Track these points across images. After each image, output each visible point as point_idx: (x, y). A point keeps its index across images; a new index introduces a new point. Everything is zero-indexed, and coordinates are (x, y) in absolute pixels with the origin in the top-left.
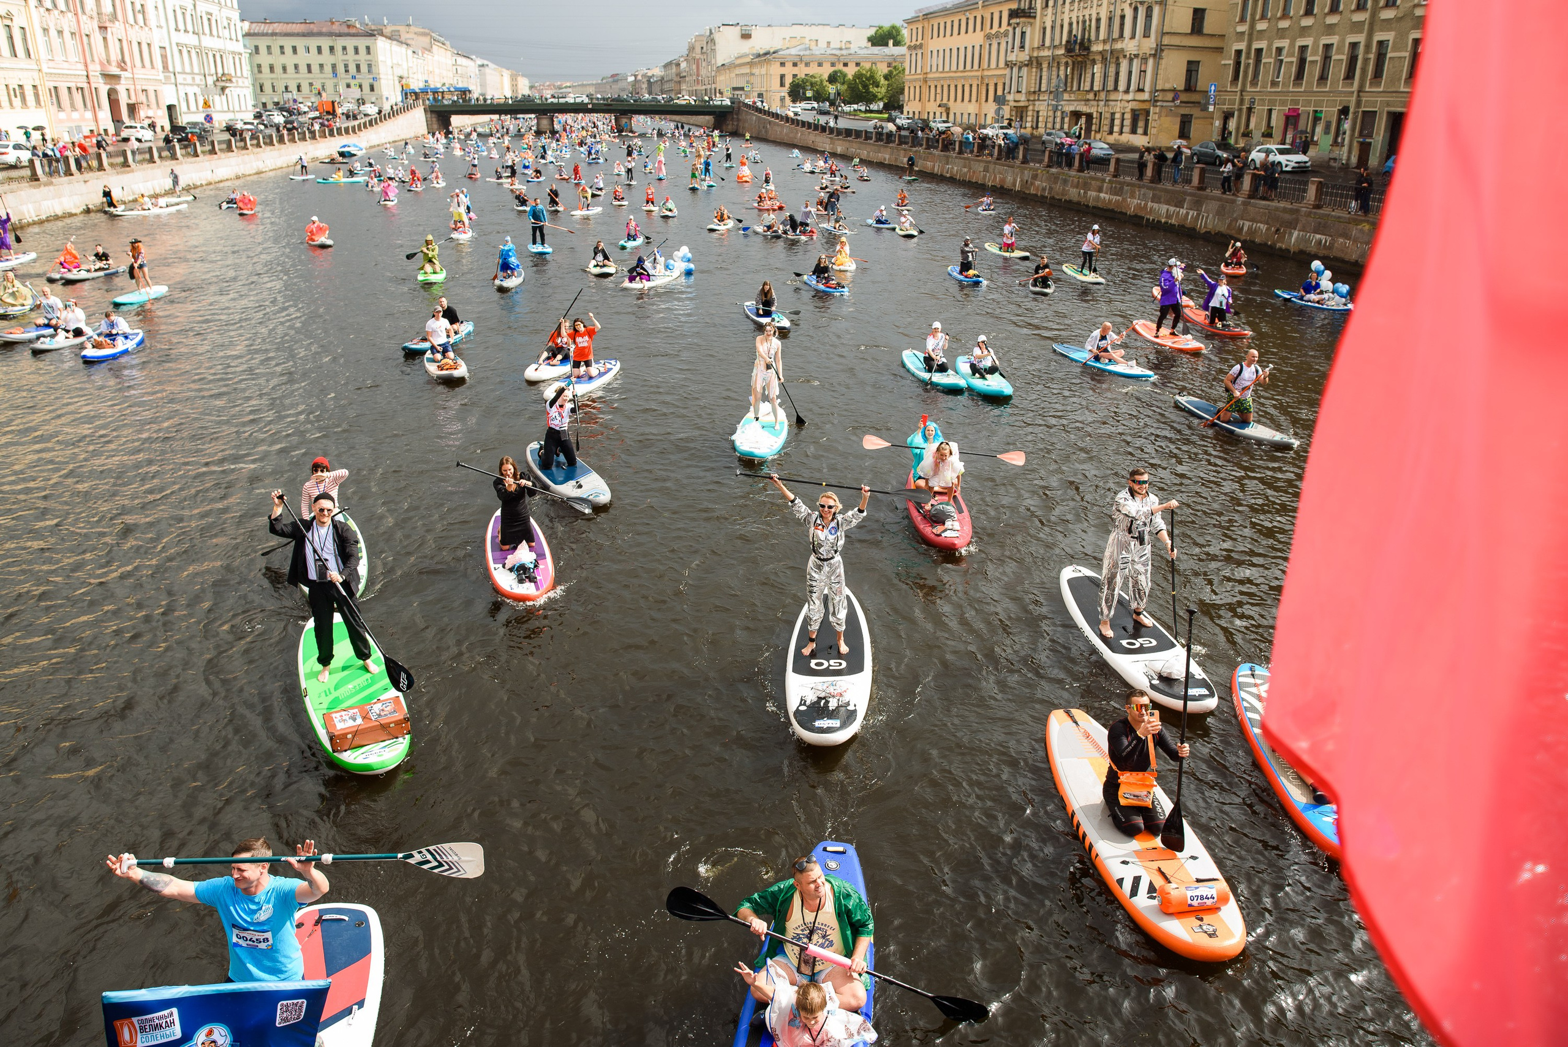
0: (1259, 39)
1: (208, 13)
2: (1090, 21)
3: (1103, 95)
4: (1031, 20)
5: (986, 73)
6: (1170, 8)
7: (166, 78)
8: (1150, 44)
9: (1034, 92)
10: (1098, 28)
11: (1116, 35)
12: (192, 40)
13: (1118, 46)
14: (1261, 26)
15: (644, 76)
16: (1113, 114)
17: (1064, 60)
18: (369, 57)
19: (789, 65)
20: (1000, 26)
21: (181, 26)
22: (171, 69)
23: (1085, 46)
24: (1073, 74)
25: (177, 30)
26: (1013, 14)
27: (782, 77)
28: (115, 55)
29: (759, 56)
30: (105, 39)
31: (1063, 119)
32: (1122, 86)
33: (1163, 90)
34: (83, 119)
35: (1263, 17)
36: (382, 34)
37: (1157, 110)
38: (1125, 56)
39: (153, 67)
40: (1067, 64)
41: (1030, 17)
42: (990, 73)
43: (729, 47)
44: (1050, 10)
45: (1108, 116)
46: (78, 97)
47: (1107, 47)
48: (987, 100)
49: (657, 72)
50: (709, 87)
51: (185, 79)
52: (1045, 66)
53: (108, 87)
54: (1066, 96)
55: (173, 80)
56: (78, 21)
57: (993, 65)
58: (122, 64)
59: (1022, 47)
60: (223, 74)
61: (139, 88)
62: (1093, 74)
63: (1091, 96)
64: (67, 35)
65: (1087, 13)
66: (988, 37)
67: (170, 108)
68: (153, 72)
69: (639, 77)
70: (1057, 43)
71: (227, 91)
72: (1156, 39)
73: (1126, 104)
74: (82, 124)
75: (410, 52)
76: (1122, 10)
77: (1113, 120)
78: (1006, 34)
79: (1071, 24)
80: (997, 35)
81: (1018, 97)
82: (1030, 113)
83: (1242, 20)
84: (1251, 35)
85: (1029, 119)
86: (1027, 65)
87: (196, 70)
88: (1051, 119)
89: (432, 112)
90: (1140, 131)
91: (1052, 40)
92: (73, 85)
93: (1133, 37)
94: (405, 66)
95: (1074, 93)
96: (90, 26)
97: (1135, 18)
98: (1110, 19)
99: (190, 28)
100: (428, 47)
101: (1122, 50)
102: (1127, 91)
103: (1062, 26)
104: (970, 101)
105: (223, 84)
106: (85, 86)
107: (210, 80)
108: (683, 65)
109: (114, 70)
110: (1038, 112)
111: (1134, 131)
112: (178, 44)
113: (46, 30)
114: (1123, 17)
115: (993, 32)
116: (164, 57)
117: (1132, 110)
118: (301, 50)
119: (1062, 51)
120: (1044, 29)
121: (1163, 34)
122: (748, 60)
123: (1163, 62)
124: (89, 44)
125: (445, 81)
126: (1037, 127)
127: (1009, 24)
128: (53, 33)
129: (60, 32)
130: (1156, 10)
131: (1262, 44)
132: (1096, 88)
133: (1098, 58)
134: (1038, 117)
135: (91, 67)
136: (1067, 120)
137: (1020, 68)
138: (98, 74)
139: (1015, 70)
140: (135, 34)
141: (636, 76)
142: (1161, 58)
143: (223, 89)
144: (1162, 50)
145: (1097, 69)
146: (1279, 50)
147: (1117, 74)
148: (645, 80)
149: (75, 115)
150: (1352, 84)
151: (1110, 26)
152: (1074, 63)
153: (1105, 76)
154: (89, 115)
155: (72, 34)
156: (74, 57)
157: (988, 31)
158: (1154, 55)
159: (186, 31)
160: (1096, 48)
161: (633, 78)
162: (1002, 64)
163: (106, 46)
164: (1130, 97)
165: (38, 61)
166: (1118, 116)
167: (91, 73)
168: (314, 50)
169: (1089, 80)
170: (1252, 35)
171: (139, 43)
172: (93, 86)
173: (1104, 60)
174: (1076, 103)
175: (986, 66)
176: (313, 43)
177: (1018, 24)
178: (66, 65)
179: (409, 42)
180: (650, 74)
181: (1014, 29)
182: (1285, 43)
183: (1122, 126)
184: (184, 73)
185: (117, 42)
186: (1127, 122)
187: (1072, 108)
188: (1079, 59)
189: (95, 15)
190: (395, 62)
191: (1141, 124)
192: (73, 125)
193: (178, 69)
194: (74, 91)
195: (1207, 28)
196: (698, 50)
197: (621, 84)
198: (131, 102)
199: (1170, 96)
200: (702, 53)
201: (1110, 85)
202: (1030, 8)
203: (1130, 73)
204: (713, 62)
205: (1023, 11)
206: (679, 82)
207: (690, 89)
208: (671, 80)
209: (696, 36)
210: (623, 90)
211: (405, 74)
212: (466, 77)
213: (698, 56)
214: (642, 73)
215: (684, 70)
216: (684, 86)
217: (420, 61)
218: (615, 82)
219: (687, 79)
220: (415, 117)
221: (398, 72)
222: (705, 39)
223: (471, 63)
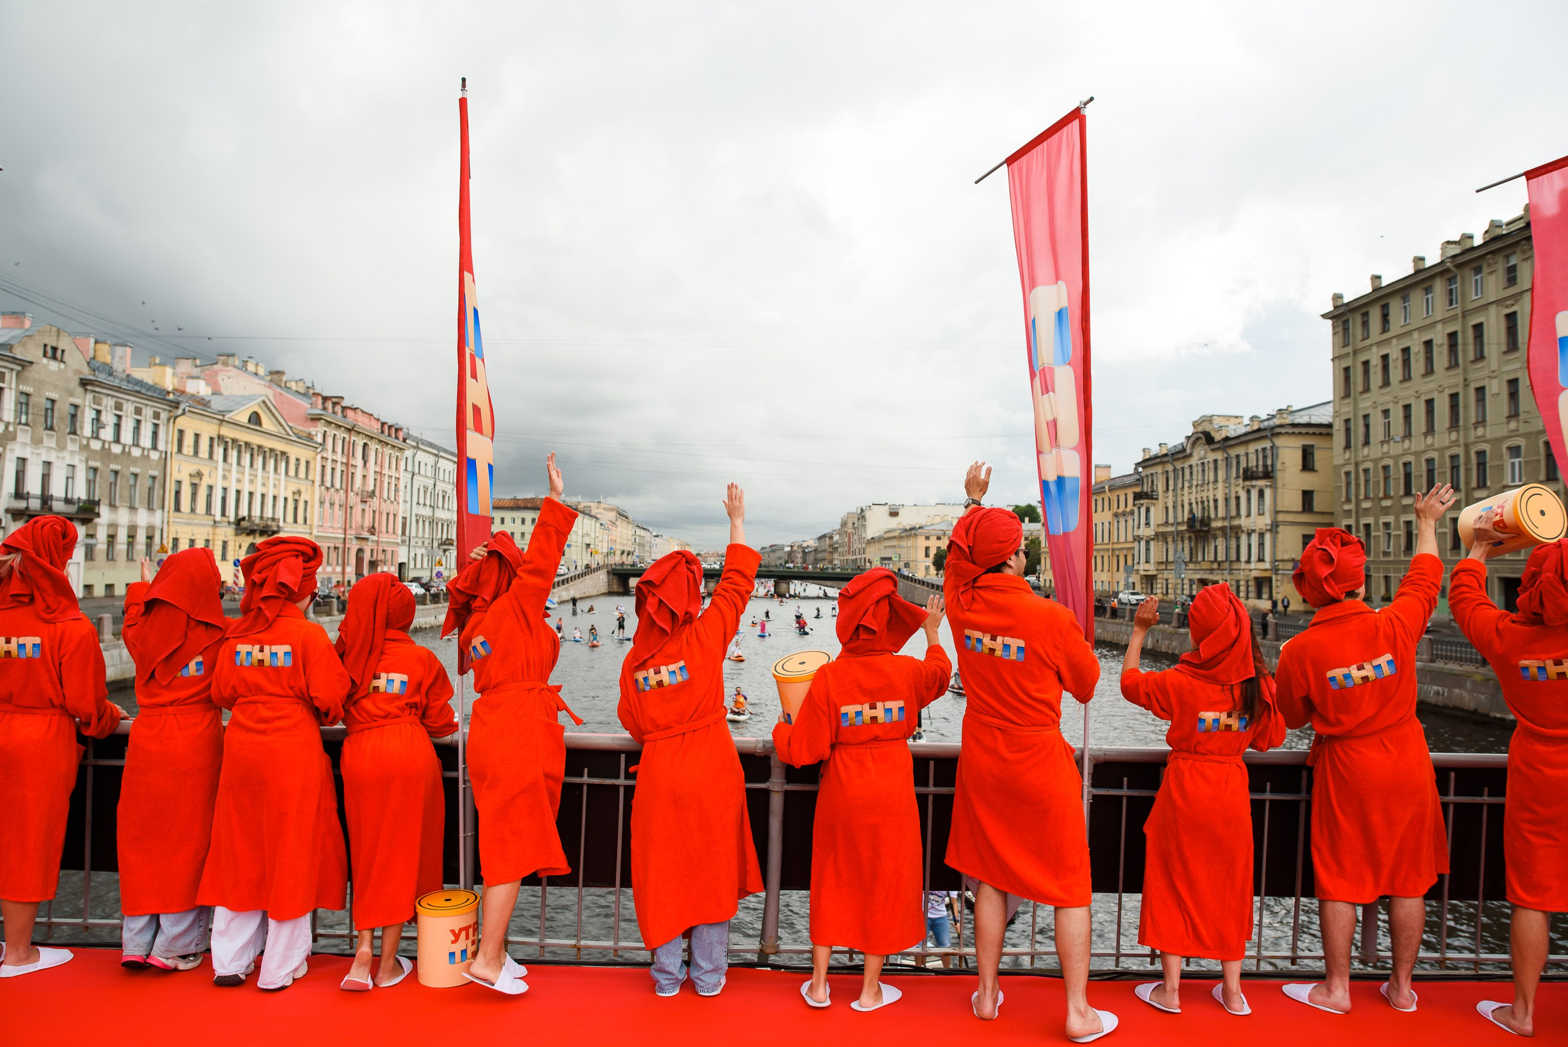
0: (1364, 516)
1: (443, 491)
2: (1208, 501)
3: (1226, 565)
4: (1155, 501)
5: (1116, 546)
6: (1280, 491)
7: (403, 542)
8: (1267, 520)
9: (1162, 563)
10: (1216, 508)
11: (1233, 513)
12: (427, 512)
13: (1236, 522)
14: (1366, 505)
15: (800, 546)
16: (1238, 581)
17: (1187, 535)
19: (933, 539)
20: (1126, 506)
21: (422, 501)
22: (407, 533)
23: (1206, 521)
24: (1196, 546)
25: (418, 503)
26: (1137, 496)
27: (927, 549)
28: (367, 523)
29: (906, 530)
30: (363, 510)
31: (1191, 586)
32: (1244, 557)
33: (1282, 561)
34: (334, 572)
35: (1367, 498)
37: (1279, 577)
38: (1243, 531)
39: (394, 533)
40: (1190, 538)
41: (1152, 498)
42: (1119, 546)
43: (877, 524)
44: (1170, 493)
45: (1234, 583)
46: (333, 555)
47: (1226, 524)
48: (1118, 570)
49: (811, 543)
50: (859, 556)
51: (417, 543)
52: (1170, 539)
53: (358, 547)
54: (1191, 566)
55: (407, 543)
56: (347, 497)
57: (1122, 539)
58: (372, 530)
59: (1148, 524)
60: (447, 539)
61: (381, 548)
62: (1216, 547)
63: (1215, 566)
64: (337, 506)
65: (1204, 495)
66: (1116, 515)
67: (401, 565)
68: (394, 536)
69: (795, 548)
70: (1180, 520)
71: (447, 553)
72: (1271, 516)
73: (1249, 573)
74: (333, 576)
75: (598, 525)
76: (1237, 492)
77: (1238, 587)
78: (1132, 513)
79: (1190, 504)
80: (1124, 514)
81: (1147, 566)
82: (1159, 581)
83: (1348, 500)
84: (1357, 512)
85: (1159, 586)
86: (1153, 539)
87: (427, 535)
88: (1179, 586)
89: (614, 574)
90: (1265, 596)
91: (1175, 517)
92: (332, 545)
93: (1249, 515)
94: (593, 535)
95: (1199, 563)
96: (353, 499)
97: (1249, 499)
98: (1226, 500)
99: (428, 503)
100: (613, 520)
101: (1240, 527)
102: (1248, 561)
103: (1183, 506)
104: (1102, 570)
105: (446, 547)
106: (341, 546)
107: (436, 544)
108: (836, 538)
109: (366, 535)
110: (1167, 580)
111: (1259, 597)
112: (416, 515)
113: (322, 503)
114: (1238, 498)
115: (1120, 511)
116: (404, 525)
117: (1256, 579)
118: (508, 521)
119: (1184, 528)
120: (1167, 508)
121: (1277, 512)
122: (896, 534)
123: (1280, 537)
124: (351, 514)
125: (625, 548)
126: (1167, 593)
127: (1134, 505)
128: (327, 505)
129: (332, 504)
130: (1268, 493)
131: (1370, 520)
132: (1219, 559)
133: (1219, 533)
134: (1167, 585)
135: (348, 532)
136: (1194, 587)
137: (1147, 542)
138: (352, 537)
139: (1143, 543)
140: (386, 507)
141: (792, 547)
142: (1277, 532)
143: (445, 551)
144: (1277, 526)
145: (1220, 543)
146: (1387, 525)
147: (1238, 547)
148: (800, 550)
149: (329, 569)
150: (1459, 554)
151: (1227, 505)
152: (1196, 538)
153: (1227, 549)
154: (339, 569)
155: (340, 506)
156: (339, 524)
157: (1115, 510)
158: (1270, 530)
159: (424, 505)
160: (1214, 524)
161: (789, 549)
162: (1130, 539)
163: (363, 516)
164: (1253, 566)
165: (311, 526)
166: (1242, 583)
167: (348, 536)
168: (518, 521)
169: (1212, 551)
170: (1359, 512)
171: (388, 514)
172: (347, 546)
173: (1225, 536)
174: (1202, 572)
175: (1116, 540)
176: (519, 515)
177: (1142, 505)
178: (331, 530)
179: (598, 516)
180: (805, 545)
181: (1139, 508)
182: (1390, 519)
183: (1248, 592)
184: (417, 537)
185: (372, 512)
186: (1252, 589)
187: (1198, 576)
188: (1202, 534)
189: (360, 493)
190: (585, 532)
191: (1265, 590)
192: (325, 576)
193: (413, 534)
194: (332, 550)
195: (1317, 506)
196: (850, 525)
197: (779, 554)
198: (374, 559)
199: (1290, 565)
200: (854, 528)
201: (1233, 557)
202: (1152, 491)
203: (1250, 546)
204: (864, 535)
205: (1146, 493)
206: (831, 553)
207: (842, 558)
208: (824, 551)
209: (848, 513)
210: (780, 558)
211: (592, 542)
212: (642, 545)
213: (849, 531)
214: (798, 544)
215: (837, 542)
216: (836, 556)
217: (606, 532)
218: (773, 551)
219: (839, 550)
220: (599, 578)
221: (587, 540)
222: (857, 517)
223: (647, 534)
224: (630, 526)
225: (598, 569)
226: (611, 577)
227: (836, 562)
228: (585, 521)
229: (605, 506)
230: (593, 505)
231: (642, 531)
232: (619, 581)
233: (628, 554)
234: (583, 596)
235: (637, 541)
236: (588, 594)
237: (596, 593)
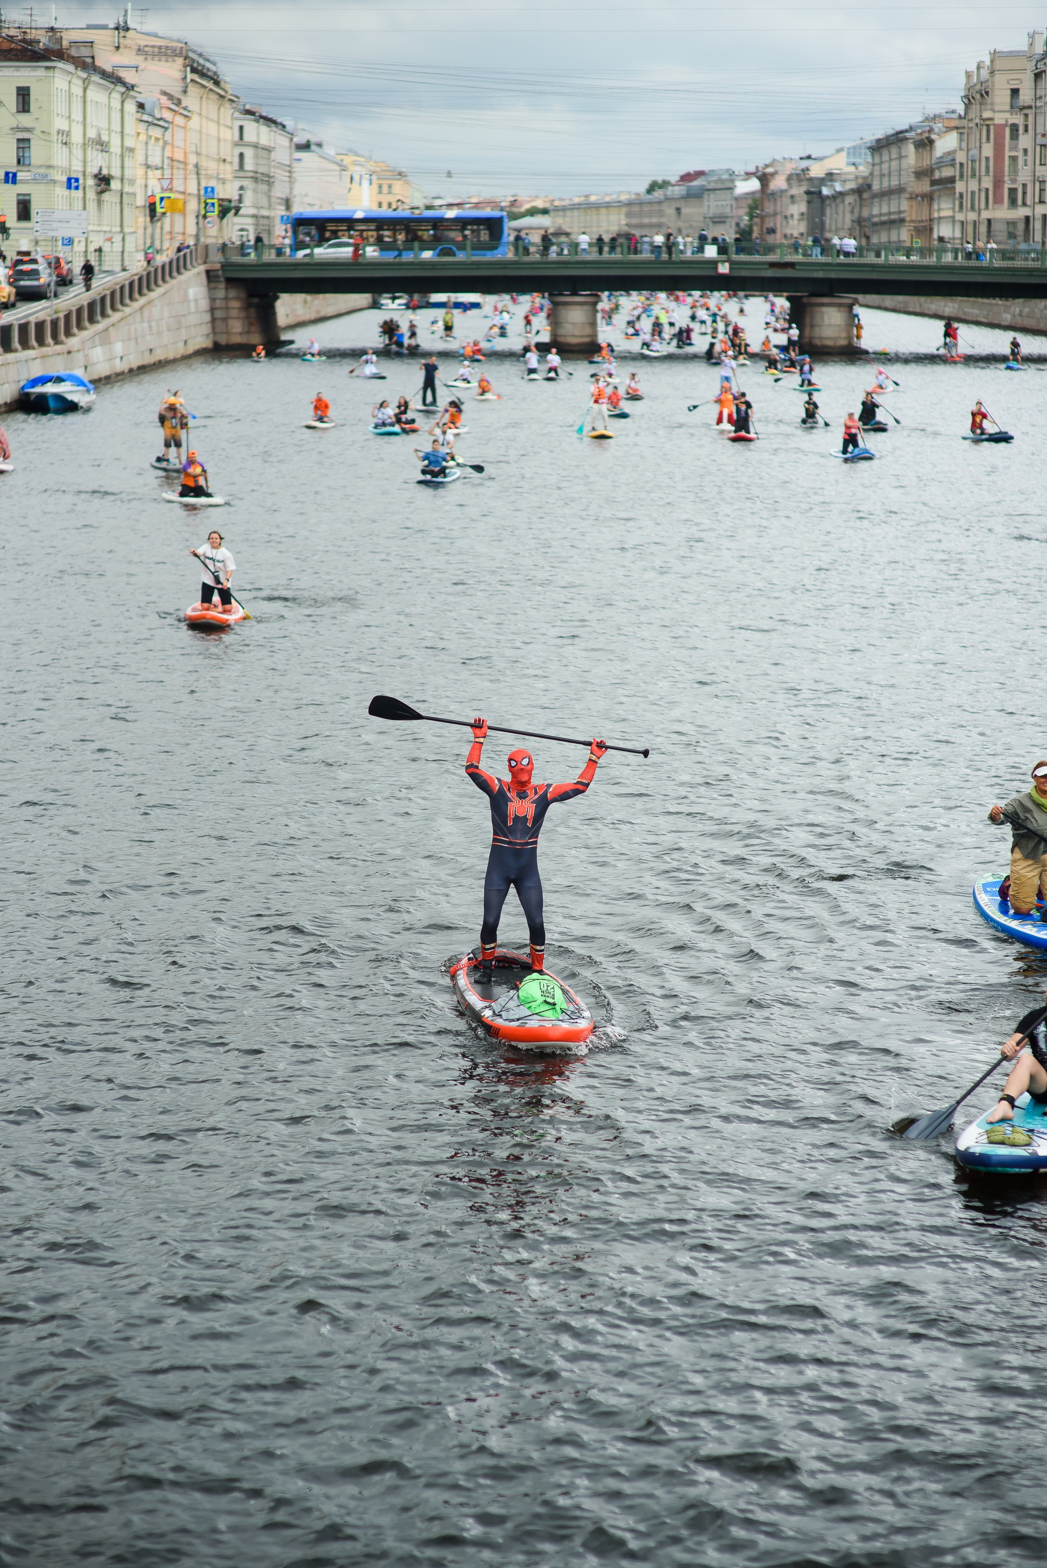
15: (799, 177)
18: (25, 120)
36: (60, 55)
69: (779, 183)
75: (130, 107)
94: (115, 147)
100: (176, 91)
141: (764, 179)
148: (798, 190)
161: (754, 185)
179: (129, 76)
180: (817, 171)
190: (92, 134)
196: (1001, 98)
197: (713, 205)
200: (1015, 106)
206: (929, 198)
207: (972, 216)
208: (900, 190)
209: (995, 55)
210: (719, 220)
211: (115, 172)
212: (264, 179)
213: (1000, 119)
214: (789, 168)
215: (949, 159)
216: (944, 208)
217: (156, 132)
218: (695, 196)
219: (960, 187)
220: (185, 300)
221: (97, 162)
222: (1031, 66)
223: (280, 141)
224: (227, 111)
225: (177, 266)
226: (221, 293)
227: (944, 230)
228: (93, 93)
229: (143, 41)
230: (104, 39)
231: (264, 129)
232: (247, 306)
233: (223, 213)
234: (148, 360)
235: (249, 165)
236: (159, 355)
237: (180, 350)
